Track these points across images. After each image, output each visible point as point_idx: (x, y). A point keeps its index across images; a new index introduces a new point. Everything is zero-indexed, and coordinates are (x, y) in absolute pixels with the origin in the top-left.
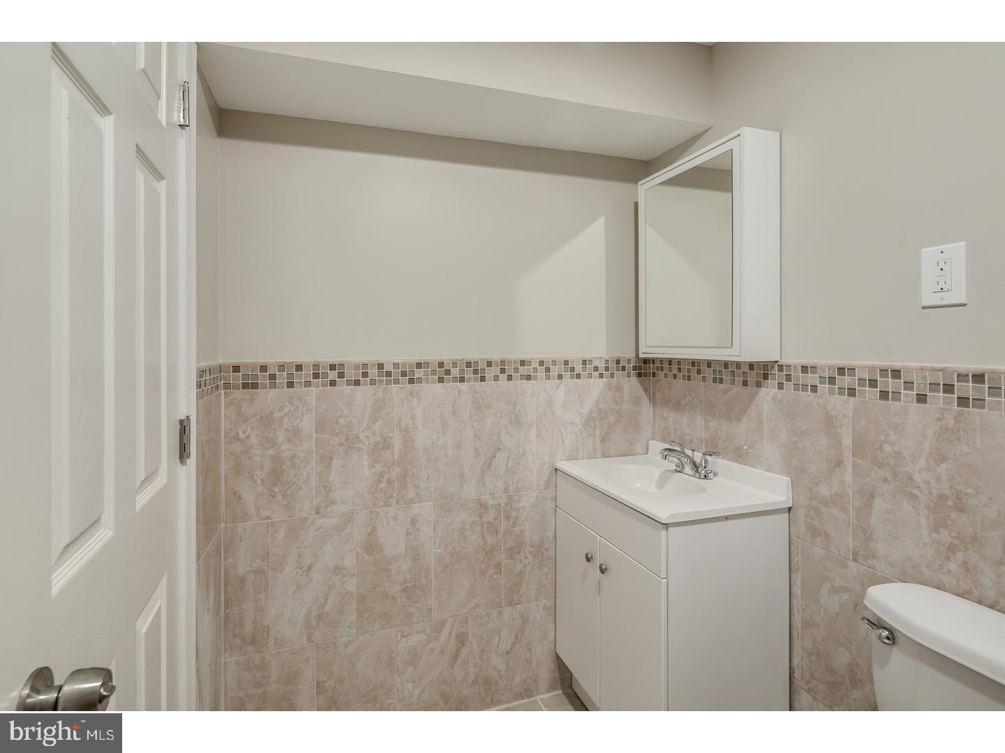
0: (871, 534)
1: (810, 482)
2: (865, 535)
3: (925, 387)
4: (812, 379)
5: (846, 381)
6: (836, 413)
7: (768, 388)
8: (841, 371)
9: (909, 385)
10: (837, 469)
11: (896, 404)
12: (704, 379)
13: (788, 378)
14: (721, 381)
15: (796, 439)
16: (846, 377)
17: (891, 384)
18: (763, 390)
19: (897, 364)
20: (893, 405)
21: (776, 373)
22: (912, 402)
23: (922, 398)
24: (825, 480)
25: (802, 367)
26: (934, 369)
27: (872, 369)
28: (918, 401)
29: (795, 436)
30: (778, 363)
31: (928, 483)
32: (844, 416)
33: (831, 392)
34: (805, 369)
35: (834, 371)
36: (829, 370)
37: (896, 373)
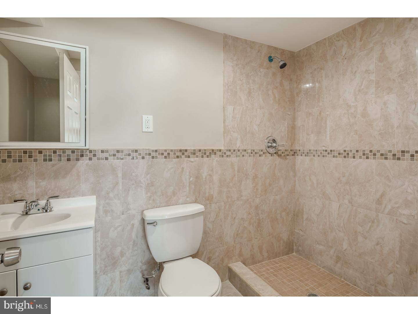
0: (128, 203)
1: (105, 194)
2: (126, 204)
3: (144, 154)
4: (105, 155)
5: (119, 155)
6: (116, 166)
7: (83, 160)
8: (118, 151)
9: (140, 154)
10: (116, 186)
11: (137, 160)
12: (36, 160)
13: (95, 155)
14: (51, 160)
15: (98, 179)
16: (120, 153)
17: (135, 154)
18: (80, 162)
19: (136, 148)
20: (135, 161)
21: (88, 153)
22: (141, 159)
23: (143, 158)
24: (111, 191)
25: (101, 151)
26: (146, 149)
27: (129, 150)
28: (142, 159)
29: (98, 178)
30: (89, 150)
31: (145, 181)
32: (119, 167)
33: (114, 159)
34: (102, 152)
35: (115, 151)
36: (113, 151)
37: (136, 151)
